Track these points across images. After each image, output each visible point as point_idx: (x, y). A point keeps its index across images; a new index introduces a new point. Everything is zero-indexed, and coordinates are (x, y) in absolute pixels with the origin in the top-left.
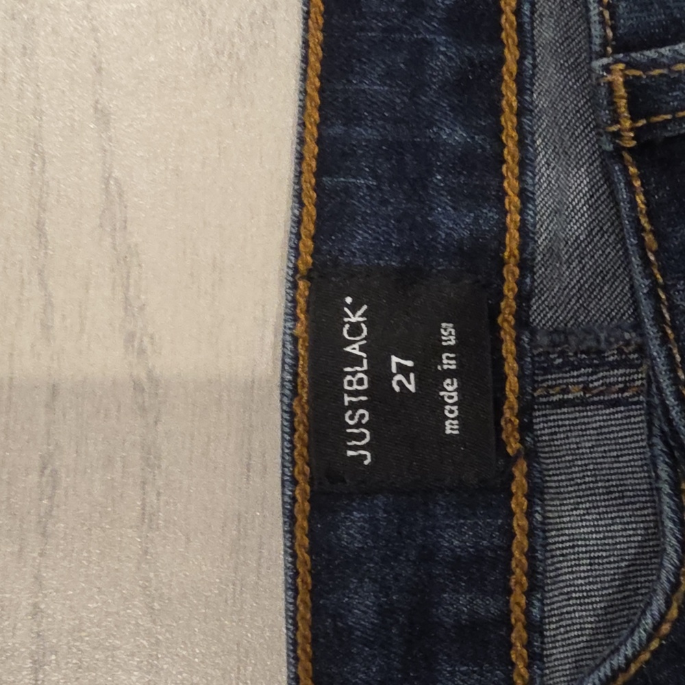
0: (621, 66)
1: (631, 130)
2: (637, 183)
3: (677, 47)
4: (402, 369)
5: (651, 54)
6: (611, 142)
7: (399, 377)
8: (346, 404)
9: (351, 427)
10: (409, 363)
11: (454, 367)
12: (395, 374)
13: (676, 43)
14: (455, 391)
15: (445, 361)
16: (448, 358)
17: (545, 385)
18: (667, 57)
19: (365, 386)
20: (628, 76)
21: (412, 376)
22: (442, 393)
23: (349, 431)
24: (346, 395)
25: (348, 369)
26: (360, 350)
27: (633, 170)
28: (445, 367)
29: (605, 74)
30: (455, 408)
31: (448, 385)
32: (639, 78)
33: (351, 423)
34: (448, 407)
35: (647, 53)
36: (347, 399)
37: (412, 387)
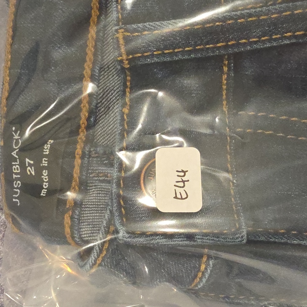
0: (123, 30)
1: (127, 60)
2: (128, 84)
3: (145, 24)
4: (30, 165)
5: (134, 26)
6: (119, 65)
7: (29, 168)
8: (14, 178)
9: (16, 188)
10: (32, 162)
11: (46, 165)
12: (28, 167)
13: (145, 23)
14: (47, 176)
15: (43, 162)
16: (45, 161)
17: (97, 172)
18: (141, 28)
19: (19, 171)
20: (125, 35)
21: (33, 168)
22: (43, 177)
23: (14, 190)
24: (14, 174)
25: (13, 163)
26: (16, 155)
27: (129, 78)
28: (43, 165)
29: (116, 33)
30: (47, 184)
31: (44, 173)
32: (129, 36)
33: (16, 186)
34: (44, 183)
35: (133, 25)
36: (14, 176)
37: (33, 173)
